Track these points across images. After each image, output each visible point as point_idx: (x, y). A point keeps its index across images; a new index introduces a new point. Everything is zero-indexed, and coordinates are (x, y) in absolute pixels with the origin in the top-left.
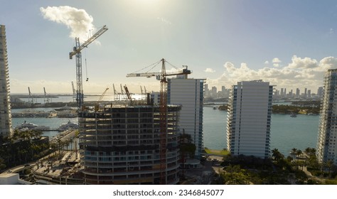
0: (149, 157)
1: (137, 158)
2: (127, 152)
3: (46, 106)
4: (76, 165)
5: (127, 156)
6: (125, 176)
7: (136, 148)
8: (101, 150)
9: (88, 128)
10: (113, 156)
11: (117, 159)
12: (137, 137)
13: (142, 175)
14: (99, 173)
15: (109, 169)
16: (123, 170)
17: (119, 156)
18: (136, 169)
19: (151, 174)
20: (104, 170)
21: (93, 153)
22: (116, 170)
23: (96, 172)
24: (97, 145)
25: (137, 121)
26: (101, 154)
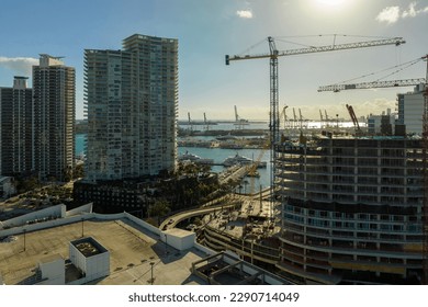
0: (396, 228)
1: (373, 226)
2: (356, 215)
3: (207, 134)
4: (265, 224)
5: (356, 220)
6: (352, 256)
7: (372, 209)
8: (312, 206)
9: (287, 168)
10: (331, 218)
11: (338, 224)
12: (375, 190)
13: (383, 259)
14: (307, 244)
15: (323, 240)
16: (347, 245)
17: (343, 220)
18: (371, 246)
19: (400, 261)
20: (316, 241)
21: (298, 211)
22: (336, 244)
23: (302, 242)
24: (305, 198)
25: (375, 162)
26: (311, 213)
